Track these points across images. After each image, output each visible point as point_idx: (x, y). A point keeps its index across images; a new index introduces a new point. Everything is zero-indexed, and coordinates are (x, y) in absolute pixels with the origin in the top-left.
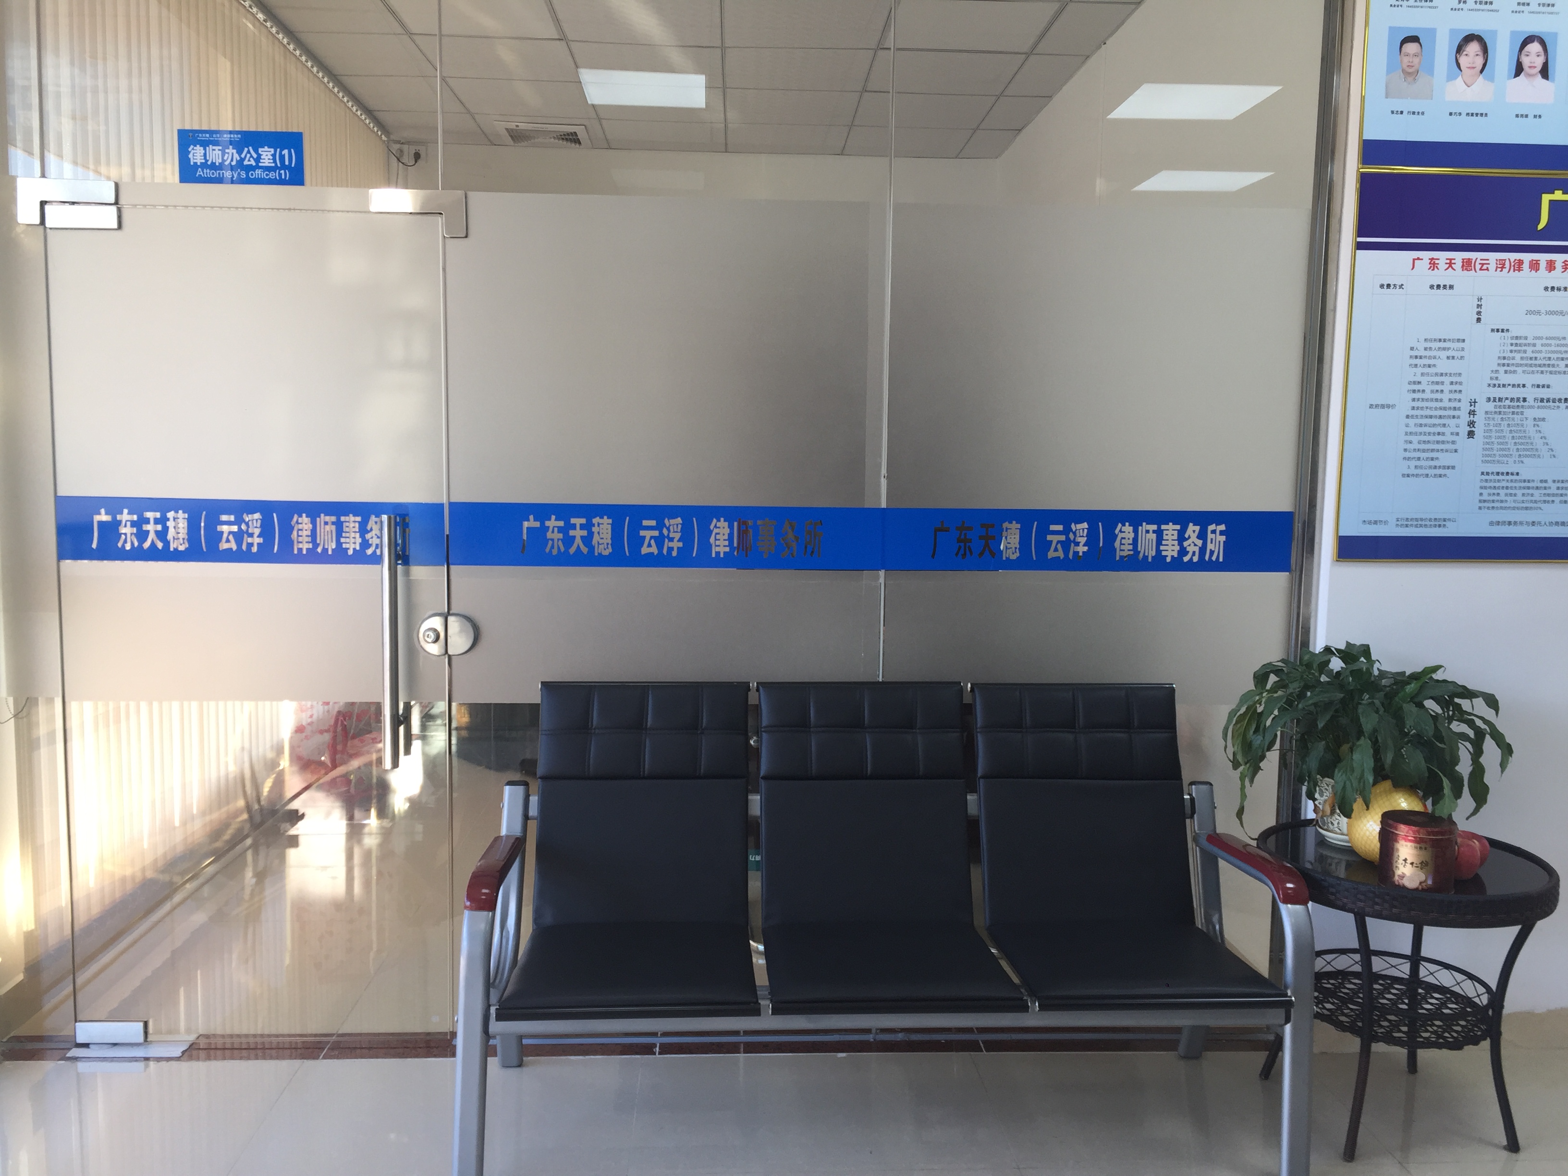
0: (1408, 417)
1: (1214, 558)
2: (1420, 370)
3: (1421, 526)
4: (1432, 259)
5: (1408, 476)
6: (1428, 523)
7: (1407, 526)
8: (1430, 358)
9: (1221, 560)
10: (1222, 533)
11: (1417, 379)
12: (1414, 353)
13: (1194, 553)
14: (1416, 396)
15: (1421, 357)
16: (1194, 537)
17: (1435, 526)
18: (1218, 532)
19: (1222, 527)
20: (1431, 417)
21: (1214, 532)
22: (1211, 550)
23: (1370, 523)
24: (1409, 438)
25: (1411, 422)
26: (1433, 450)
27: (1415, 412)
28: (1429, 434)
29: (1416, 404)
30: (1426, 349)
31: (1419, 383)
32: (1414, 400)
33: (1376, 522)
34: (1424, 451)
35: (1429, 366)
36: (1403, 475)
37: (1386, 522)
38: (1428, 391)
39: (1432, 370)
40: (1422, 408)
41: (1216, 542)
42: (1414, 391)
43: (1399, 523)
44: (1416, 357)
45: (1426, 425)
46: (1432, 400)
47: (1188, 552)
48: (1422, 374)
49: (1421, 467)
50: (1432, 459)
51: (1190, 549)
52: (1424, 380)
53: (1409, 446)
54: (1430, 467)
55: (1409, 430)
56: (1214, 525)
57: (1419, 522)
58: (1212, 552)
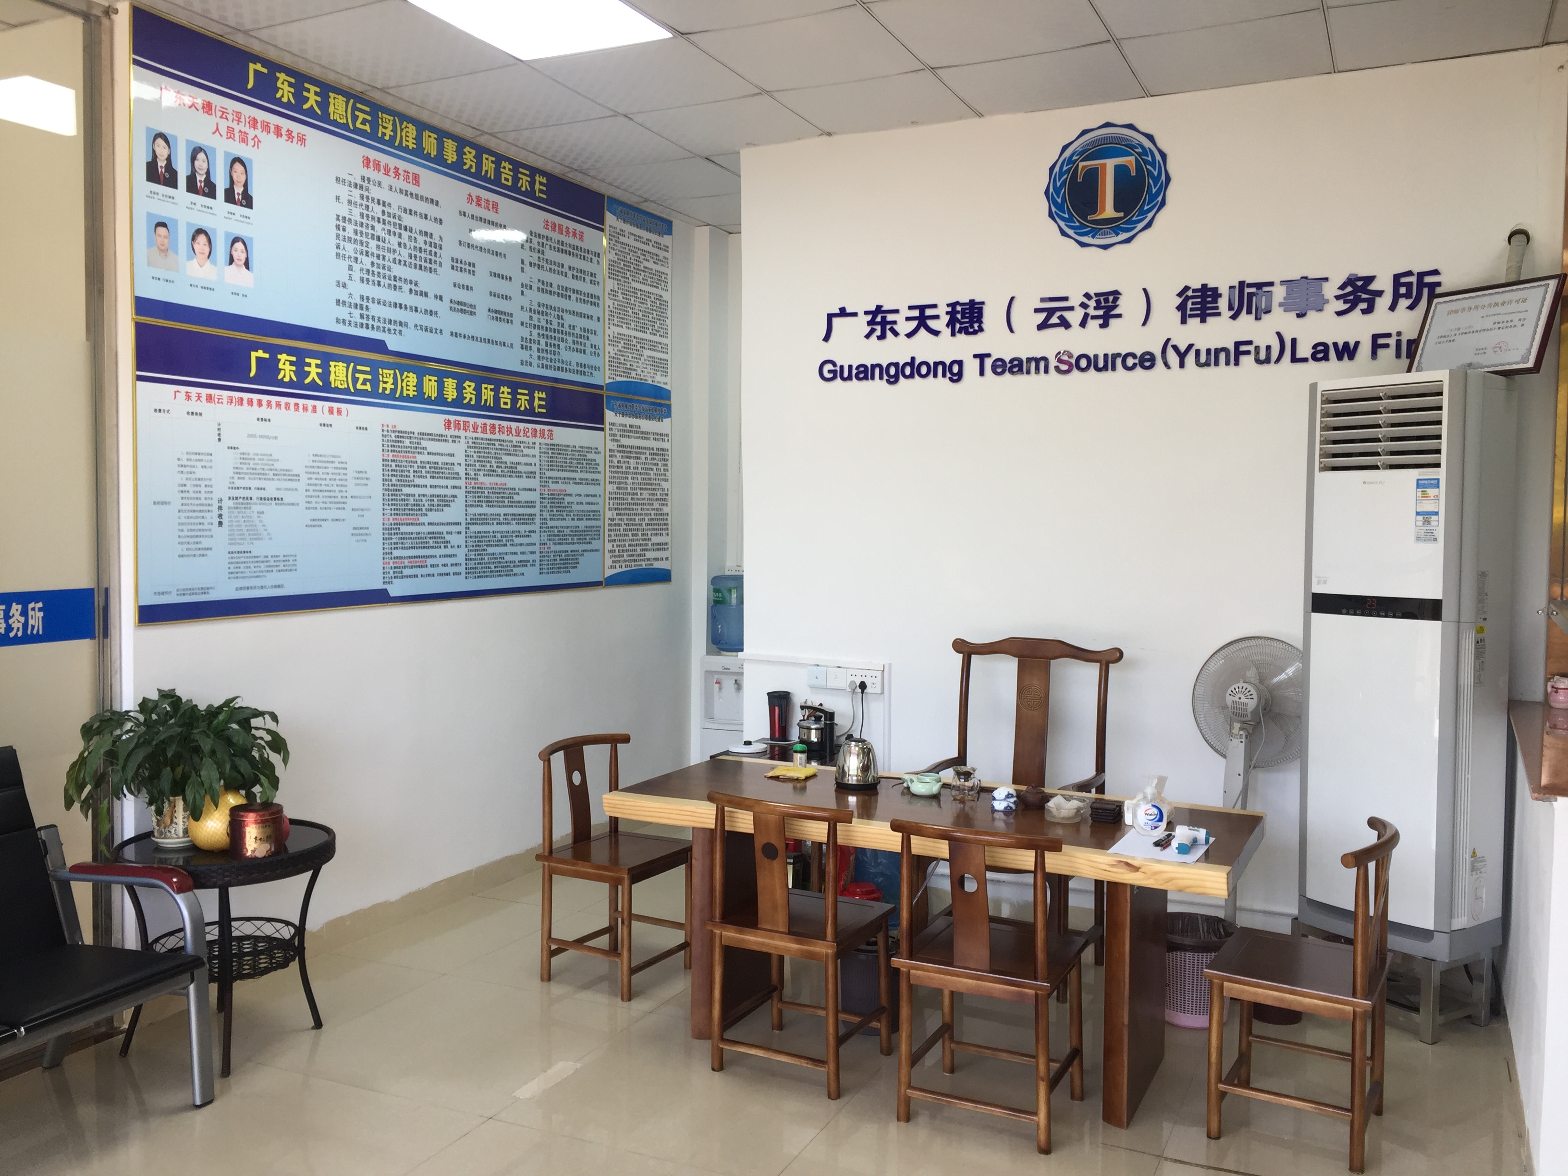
0: (179, 511)
1: (35, 632)
2: (185, 476)
3: (193, 594)
4: (187, 392)
5: (182, 556)
6: (197, 591)
7: (184, 594)
8: (191, 466)
9: (41, 633)
10: (40, 610)
11: (184, 482)
12: (181, 463)
13: (18, 629)
14: (184, 495)
15: (185, 466)
16: (17, 615)
17: (202, 593)
18: (37, 609)
19: (40, 605)
20: (194, 511)
21: (33, 609)
22: (32, 625)
23: (159, 593)
24: (181, 527)
25: (182, 515)
26: (197, 536)
27: (184, 508)
28: (194, 524)
29: (185, 501)
30: (188, 460)
31: (185, 485)
32: (182, 498)
33: (163, 593)
34: (192, 537)
35: (191, 473)
36: (179, 556)
37: (170, 593)
38: (191, 492)
39: (192, 476)
40: (188, 505)
41: (36, 618)
42: (182, 492)
43: (179, 593)
44: (182, 466)
45: (191, 518)
46: (194, 498)
47: (13, 628)
48: (187, 479)
49: (190, 549)
50: (197, 543)
51: (15, 626)
52: (188, 483)
53: (182, 534)
54: (196, 549)
55: (181, 521)
56: (33, 603)
57: (192, 591)
58: (33, 627)
